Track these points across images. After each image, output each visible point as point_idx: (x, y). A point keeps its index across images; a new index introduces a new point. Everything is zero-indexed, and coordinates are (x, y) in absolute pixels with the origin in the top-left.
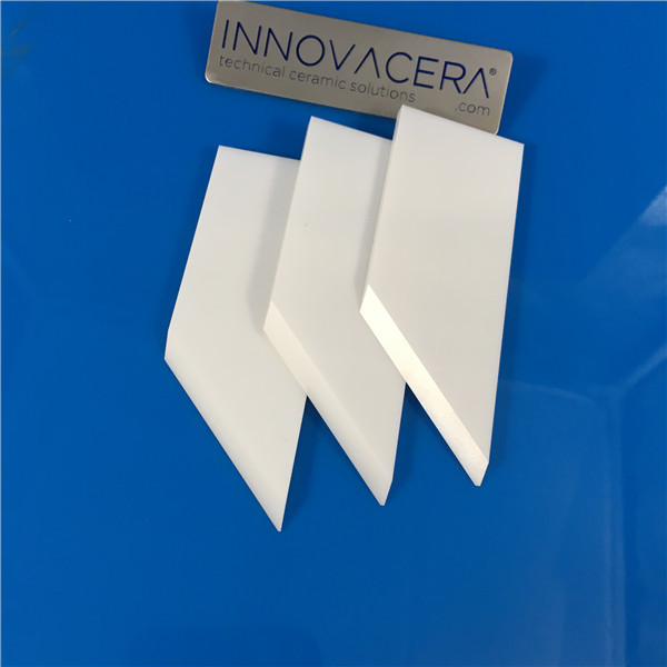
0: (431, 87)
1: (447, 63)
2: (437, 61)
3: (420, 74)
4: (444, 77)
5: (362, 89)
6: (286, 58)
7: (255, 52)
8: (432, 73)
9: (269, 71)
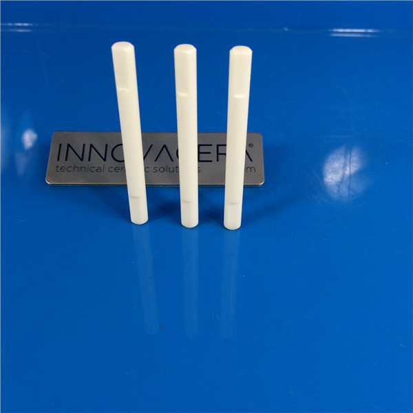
0: (211, 161)
1: (218, 146)
2: (211, 145)
3: (201, 155)
4: (218, 154)
5: (162, 170)
6: (105, 160)
7: (82, 160)
8: (210, 153)
9: (92, 169)
